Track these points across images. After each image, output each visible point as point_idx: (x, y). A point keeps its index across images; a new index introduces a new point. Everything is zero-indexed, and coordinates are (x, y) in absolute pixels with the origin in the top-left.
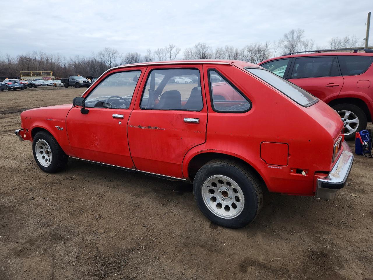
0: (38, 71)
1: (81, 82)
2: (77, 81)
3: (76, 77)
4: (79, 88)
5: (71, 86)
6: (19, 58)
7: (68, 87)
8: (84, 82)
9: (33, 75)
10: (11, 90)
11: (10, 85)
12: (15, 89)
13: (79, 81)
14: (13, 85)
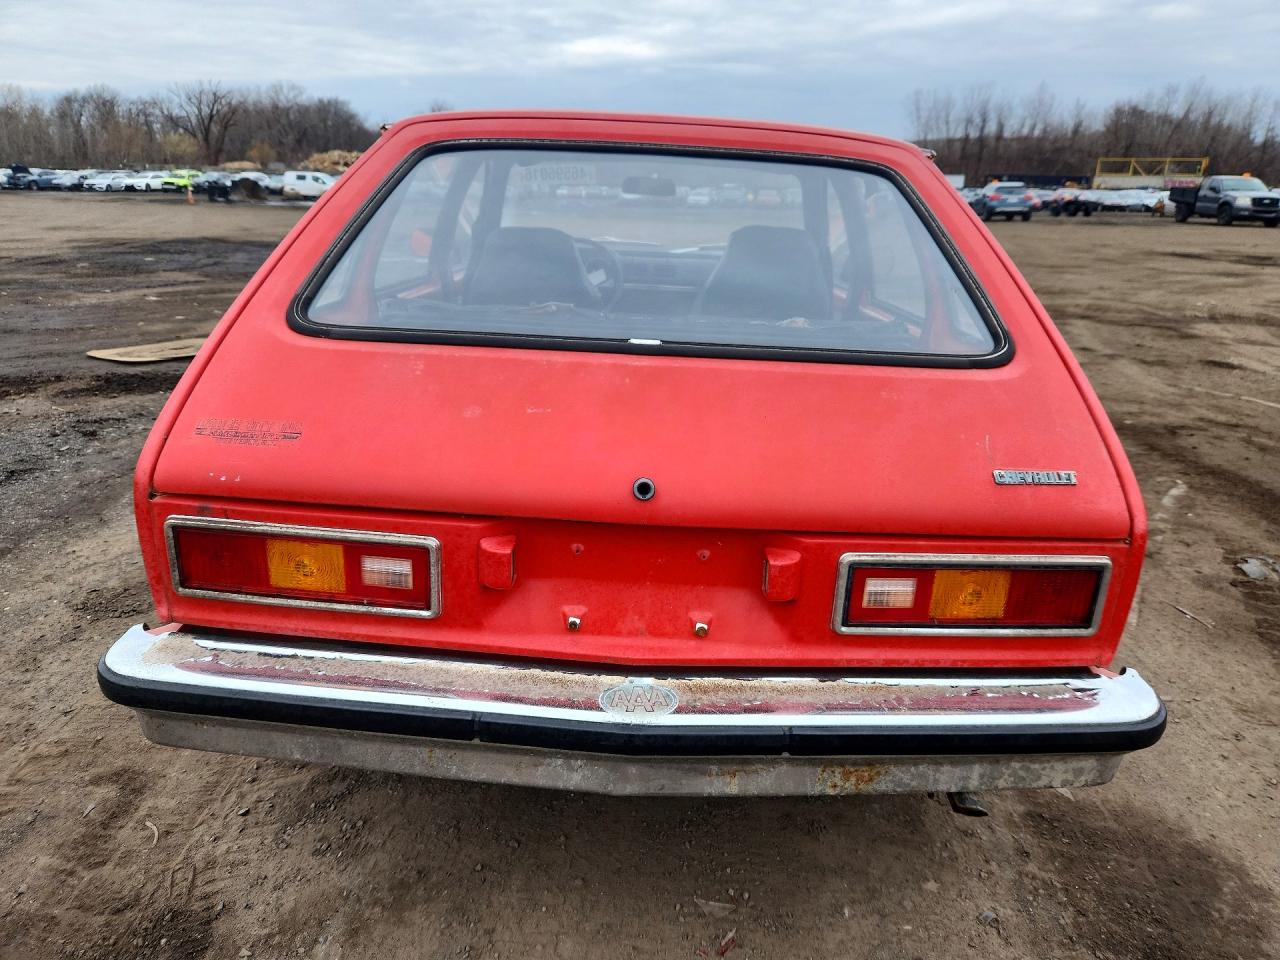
0: (1161, 156)
1: (1243, 200)
2: (1228, 199)
3: (1230, 183)
4: (1228, 224)
5: (1202, 215)
6: (1112, 111)
7: (1190, 220)
8: (1257, 201)
9: (1136, 173)
10: (994, 218)
11: (994, 203)
12: (1009, 216)
13: (1235, 198)
14: (1003, 202)
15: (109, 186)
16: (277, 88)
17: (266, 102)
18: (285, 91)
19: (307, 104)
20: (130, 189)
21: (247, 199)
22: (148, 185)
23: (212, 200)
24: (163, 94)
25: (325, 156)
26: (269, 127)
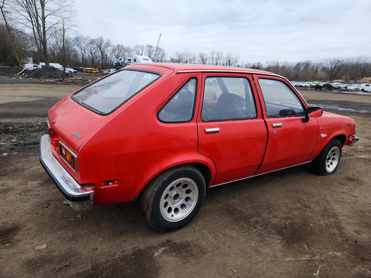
15: (296, 85)
16: (359, 58)
17: (355, 62)
18: (362, 59)
19: (368, 62)
20: (301, 86)
21: (326, 90)
22: (305, 85)
23: (316, 90)
24: (323, 61)
25: (368, 78)
26: (353, 70)
